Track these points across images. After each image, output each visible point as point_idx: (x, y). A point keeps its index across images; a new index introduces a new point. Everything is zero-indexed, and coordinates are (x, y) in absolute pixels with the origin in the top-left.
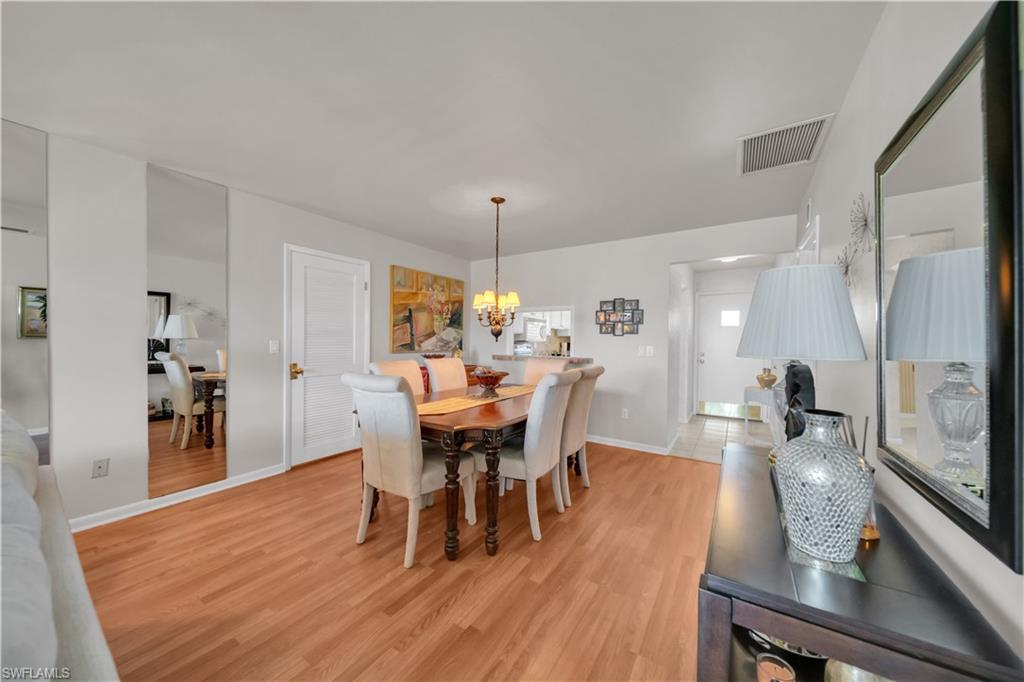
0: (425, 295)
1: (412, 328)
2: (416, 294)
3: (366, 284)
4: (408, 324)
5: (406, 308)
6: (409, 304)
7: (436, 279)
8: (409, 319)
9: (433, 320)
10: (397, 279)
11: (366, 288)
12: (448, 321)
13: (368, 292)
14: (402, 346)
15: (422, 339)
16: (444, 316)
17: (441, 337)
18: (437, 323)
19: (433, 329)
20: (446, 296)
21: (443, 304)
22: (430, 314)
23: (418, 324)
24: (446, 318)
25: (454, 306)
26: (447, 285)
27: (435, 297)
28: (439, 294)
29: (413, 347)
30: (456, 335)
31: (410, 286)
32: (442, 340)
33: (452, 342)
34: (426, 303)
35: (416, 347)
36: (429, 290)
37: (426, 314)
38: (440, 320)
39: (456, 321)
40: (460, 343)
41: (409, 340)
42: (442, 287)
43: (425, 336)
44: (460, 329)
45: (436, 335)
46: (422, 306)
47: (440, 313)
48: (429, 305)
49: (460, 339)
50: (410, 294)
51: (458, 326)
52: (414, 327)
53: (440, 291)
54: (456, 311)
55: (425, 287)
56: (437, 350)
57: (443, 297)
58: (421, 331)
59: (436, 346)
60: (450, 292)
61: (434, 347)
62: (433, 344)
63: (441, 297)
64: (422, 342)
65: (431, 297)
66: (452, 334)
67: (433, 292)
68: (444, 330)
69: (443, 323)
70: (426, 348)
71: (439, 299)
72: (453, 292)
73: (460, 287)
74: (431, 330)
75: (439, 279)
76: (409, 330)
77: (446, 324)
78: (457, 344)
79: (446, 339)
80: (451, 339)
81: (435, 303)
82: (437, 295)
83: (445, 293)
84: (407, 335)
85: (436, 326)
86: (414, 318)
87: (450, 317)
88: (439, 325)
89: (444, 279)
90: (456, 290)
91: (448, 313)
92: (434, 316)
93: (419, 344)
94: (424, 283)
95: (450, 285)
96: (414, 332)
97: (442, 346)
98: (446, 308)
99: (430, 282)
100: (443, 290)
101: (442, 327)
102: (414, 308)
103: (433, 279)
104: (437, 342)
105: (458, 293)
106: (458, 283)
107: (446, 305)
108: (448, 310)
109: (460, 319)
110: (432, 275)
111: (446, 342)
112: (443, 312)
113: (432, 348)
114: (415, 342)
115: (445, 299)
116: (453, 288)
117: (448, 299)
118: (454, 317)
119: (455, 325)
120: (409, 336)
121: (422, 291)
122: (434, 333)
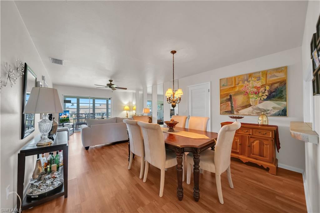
0: (242, 86)
1: (232, 104)
2: (234, 87)
3: (209, 90)
4: (229, 102)
5: (227, 95)
6: (229, 93)
7: (250, 75)
8: (230, 99)
9: (249, 98)
10: (222, 84)
11: (209, 91)
12: (265, 97)
13: (210, 92)
14: (226, 112)
15: (238, 109)
16: (260, 94)
17: (258, 107)
18: (253, 99)
19: (249, 103)
20: (262, 82)
21: (259, 87)
22: (246, 96)
23: (236, 102)
24: (262, 96)
25: (273, 86)
26: (263, 75)
27: (250, 85)
28: (254, 83)
29: (233, 113)
30: (276, 105)
31: (230, 85)
32: (259, 109)
33: (272, 110)
34: (243, 90)
35: (235, 113)
36: (244, 83)
37: (242, 95)
38: (256, 99)
39: (277, 95)
40: (282, 111)
41: (230, 109)
42: (257, 78)
43: (242, 107)
44: (281, 101)
45: (252, 106)
46: (239, 92)
47: (256, 93)
48: (245, 90)
49: (283, 108)
50: (230, 88)
51: (280, 99)
52: (233, 103)
53: (255, 81)
54: (276, 89)
55: (241, 82)
56: (254, 114)
57: (258, 84)
58: (238, 105)
59: (252, 112)
60: (267, 78)
61: (250, 113)
62: (250, 111)
63: (256, 84)
64: (239, 110)
65: (247, 86)
66: (270, 105)
67: (248, 83)
68: (260, 103)
69: (259, 98)
70: (243, 113)
71: (255, 85)
72: (271, 77)
73: (281, 71)
74: (247, 104)
75: (254, 74)
76: (230, 105)
77: (262, 99)
78: (279, 112)
79: (263, 108)
80: (270, 108)
81: (250, 89)
82: (252, 84)
83: (261, 80)
84: (229, 107)
85: (252, 101)
86: (233, 99)
87: (267, 94)
88: (255, 100)
89: (259, 72)
90: (274, 75)
91: (266, 92)
92: (250, 96)
93: (237, 111)
94: (240, 81)
95: (266, 74)
96: (233, 106)
97: (259, 113)
98: (262, 89)
99: (246, 78)
100: (259, 79)
101: (258, 101)
102: (233, 94)
103: (248, 76)
104: (254, 110)
105: (277, 77)
106: (278, 70)
107: (263, 87)
108: (265, 90)
109: (282, 94)
110: (246, 75)
111: (263, 110)
112: (259, 92)
113: (248, 114)
114: (234, 110)
115: (260, 84)
116: (271, 75)
117: (264, 83)
118: (273, 94)
119: (274, 99)
120: (230, 107)
121: (239, 85)
122: (250, 105)
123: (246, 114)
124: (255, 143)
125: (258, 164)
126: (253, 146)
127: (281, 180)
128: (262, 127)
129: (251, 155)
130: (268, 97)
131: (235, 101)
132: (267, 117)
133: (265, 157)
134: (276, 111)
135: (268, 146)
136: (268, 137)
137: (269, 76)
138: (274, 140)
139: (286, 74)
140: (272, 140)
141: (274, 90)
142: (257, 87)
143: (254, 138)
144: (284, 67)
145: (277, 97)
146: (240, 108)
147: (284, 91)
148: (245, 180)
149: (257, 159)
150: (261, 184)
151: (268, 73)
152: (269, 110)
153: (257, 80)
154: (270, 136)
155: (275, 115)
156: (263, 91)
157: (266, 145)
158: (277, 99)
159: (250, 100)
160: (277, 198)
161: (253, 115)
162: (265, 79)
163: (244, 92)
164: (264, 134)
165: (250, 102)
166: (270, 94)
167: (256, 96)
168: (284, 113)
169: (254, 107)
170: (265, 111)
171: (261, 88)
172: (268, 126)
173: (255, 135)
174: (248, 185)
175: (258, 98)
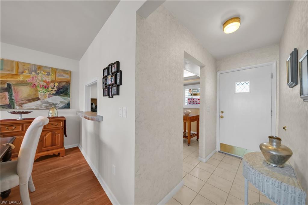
0: (28, 76)
1: (11, 95)
2: (17, 75)
4: (7, 94)
6: (7, 81)
7: (40, 67)
8: (8, 89)
9: (37, 91)
12: (54, 92)
15: (23, 102)
16: (50, 89)
17: (47, 101)
18: (41, 93)
19: (38, 97)
20: (51, 78)
21: (49, 82)
22: (33, 88)
23: (19, 93)
24: (52, 90)
25: (61, 84)
26: (52, 72)
27: (39, 78)
28: (43, 76)
29: (12, 107)
30: (63, 100)
31: (9, 70)
32: (48, 103)
33: (59, 104)
34: (29, 81)
35: (17, 107)
36: (32, 74)
37: (29, 87)
38: (45, 92)
39: (63, 92)
40: (67, 104)
41: (7, 102)
42: (47, 72)
43: (27, 100)
44: (67, 97)
45: (40, 100)
46: (23, 83)
47: (45, 87)
48: (32, 82)
49: (67, 102)
50: (9, 75)
51: (66, 95)
52: (14, 95)
53: (45, 75)
54: (63, 87)
55: (27, 71)
56: (43, 108)
57: (48, 79)
58: (22, 97)
59: (41, 106)
60: (56, 76)
61: (39, 107)
62: (38, 105)
63: (46, 78)
64: (24, 104)
65: (35, 78)
66: (59, 100)
67: (37, 75)
68: (49, 97)
69: (49, 93)
70: (29, 107)
71: (44, 79)
72: (59, 76)
73: (67, 74)
74: (35, 97)
75: (43, 68)
76: (8, 96)
77: (51, 94)
78: (65, 105)
79: (52, 102)
80: (58, 102)
81: (39, 81)
82: (41, 77)
83: (50, 76)
84: (6, 99)
85: (41, 95)
86: (14, 89)
87: (56, 90)
88: (44, 94)
89: (49, 68)
90: (62, 75)
91: (54, 88)
92: (38, 89)
93: (21, 105)
94: (26, 69)
95: (56, 72)
96: (13, 98)
97: (48, 106)
98: (51, 85)
99: (34, 69)
100: (49, 74)
101: (47, 95)
102: (14, 83)
103: (37, 67)
104: (43, 104)
105: (64, 77)
106: (65, 72)
107: (52, 83)
108: (54, 86)
109: (67, 91)
110: (35, 65)
111: (52, 104)
112: (48, 87)
113: (36, 107)
114: (15, 104)
115: (50, 79)
116: (59, 74)
117: (54, 80)
118: (61, 90)
119: (62, 95)
120: (8, 100)
121: (24, 74)
122: (38, 99)
123: (33, 108)
124: (47, 136)
125: (50, 154)
126: (45, 139)
127: (70, 157)
128: (52, 119)
129: (43, 149)
130: (56, 92)
131: (17, 93)
132: (57, 109)
133: (57, 145)
134: (63, 105)
135: (59, 134)
136: (59, 127)
137: (58, 74)
138: (64, 128)
139: (70, 76)
140: (63, 129)
141: (61, 88)
142: (47, 82)
143: (46, 131)
144: (69, 71)
145: (64, 94)
146: (25, 101)
147: (69, 90)
148: (43, 175)
149: (48, 151)
150: (59, 168)
151: (57, 72)
152: (57, 104)
153: (47, 75)
154: (61, 126)
155: (62, 108)
156: (53, 86)
157: (57, 134)
158: (64, 95)
159: (38, 94)
160: (73, 169)
161: (41, 108)
162: (54, 76)
163: (32, 84)
164: (56, 125)
165: (38, 95)
166: (58, 90)
167: (45, 90)
168: (68, 106)
169: (43, 101)
170: (54, 104)
171: (50, 83)
172: (57, 117)
173: (48, 128)
174: (48, 176)
175: (47, 92)
